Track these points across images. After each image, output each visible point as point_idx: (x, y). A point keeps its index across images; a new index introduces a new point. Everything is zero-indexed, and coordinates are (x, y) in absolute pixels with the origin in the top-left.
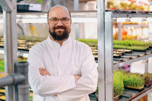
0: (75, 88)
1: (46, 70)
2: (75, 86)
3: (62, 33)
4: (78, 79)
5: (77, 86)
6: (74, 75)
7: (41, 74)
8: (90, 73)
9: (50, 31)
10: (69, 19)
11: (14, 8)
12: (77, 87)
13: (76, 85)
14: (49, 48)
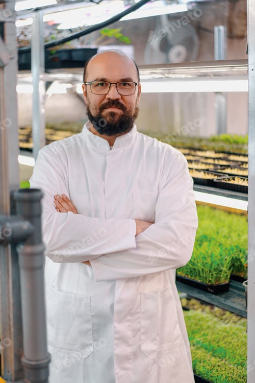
0: (133, 249)
1: (71, 201)
2: (134, 245)
3: (117, 118)
4: (143, 230)
5: (140, 245)
6: (136, 220)
7: (56, 208)
8: (176, 218)
9: (89, 113)
10: (136, 84)
11: (11, 59)
12: (137, 248)
13: (137, 243)
14: (83, 152)
